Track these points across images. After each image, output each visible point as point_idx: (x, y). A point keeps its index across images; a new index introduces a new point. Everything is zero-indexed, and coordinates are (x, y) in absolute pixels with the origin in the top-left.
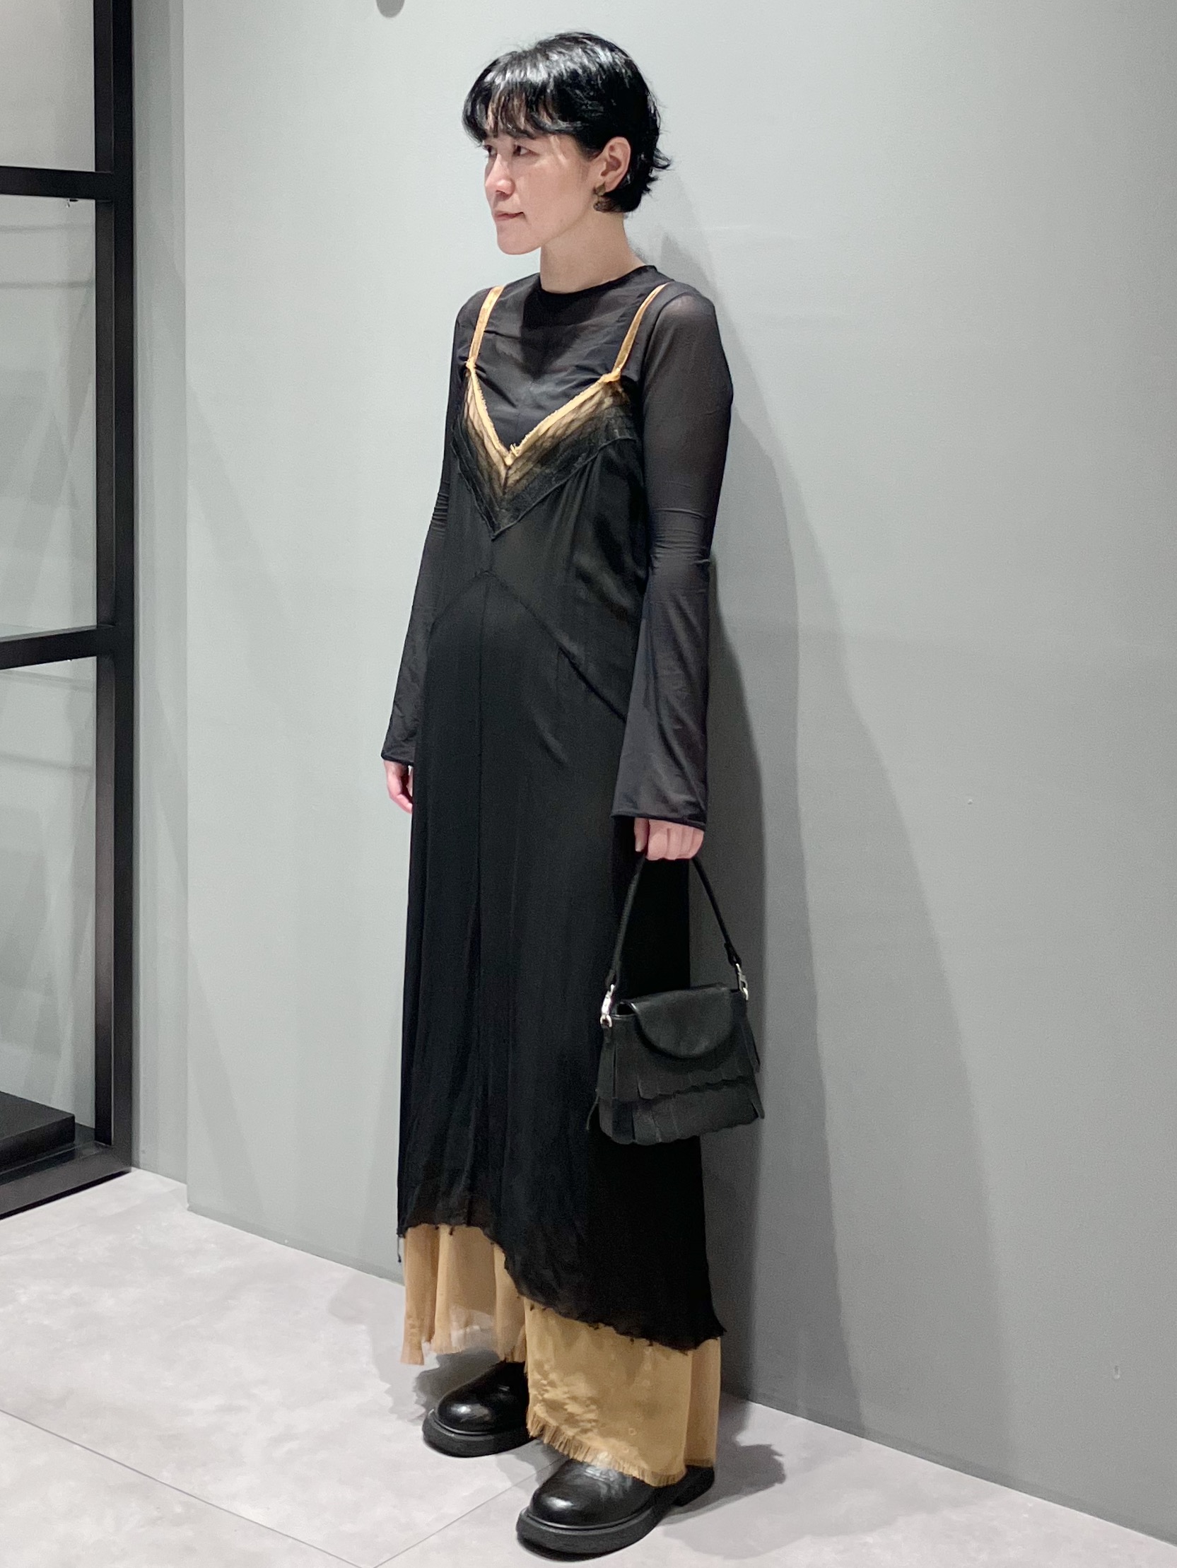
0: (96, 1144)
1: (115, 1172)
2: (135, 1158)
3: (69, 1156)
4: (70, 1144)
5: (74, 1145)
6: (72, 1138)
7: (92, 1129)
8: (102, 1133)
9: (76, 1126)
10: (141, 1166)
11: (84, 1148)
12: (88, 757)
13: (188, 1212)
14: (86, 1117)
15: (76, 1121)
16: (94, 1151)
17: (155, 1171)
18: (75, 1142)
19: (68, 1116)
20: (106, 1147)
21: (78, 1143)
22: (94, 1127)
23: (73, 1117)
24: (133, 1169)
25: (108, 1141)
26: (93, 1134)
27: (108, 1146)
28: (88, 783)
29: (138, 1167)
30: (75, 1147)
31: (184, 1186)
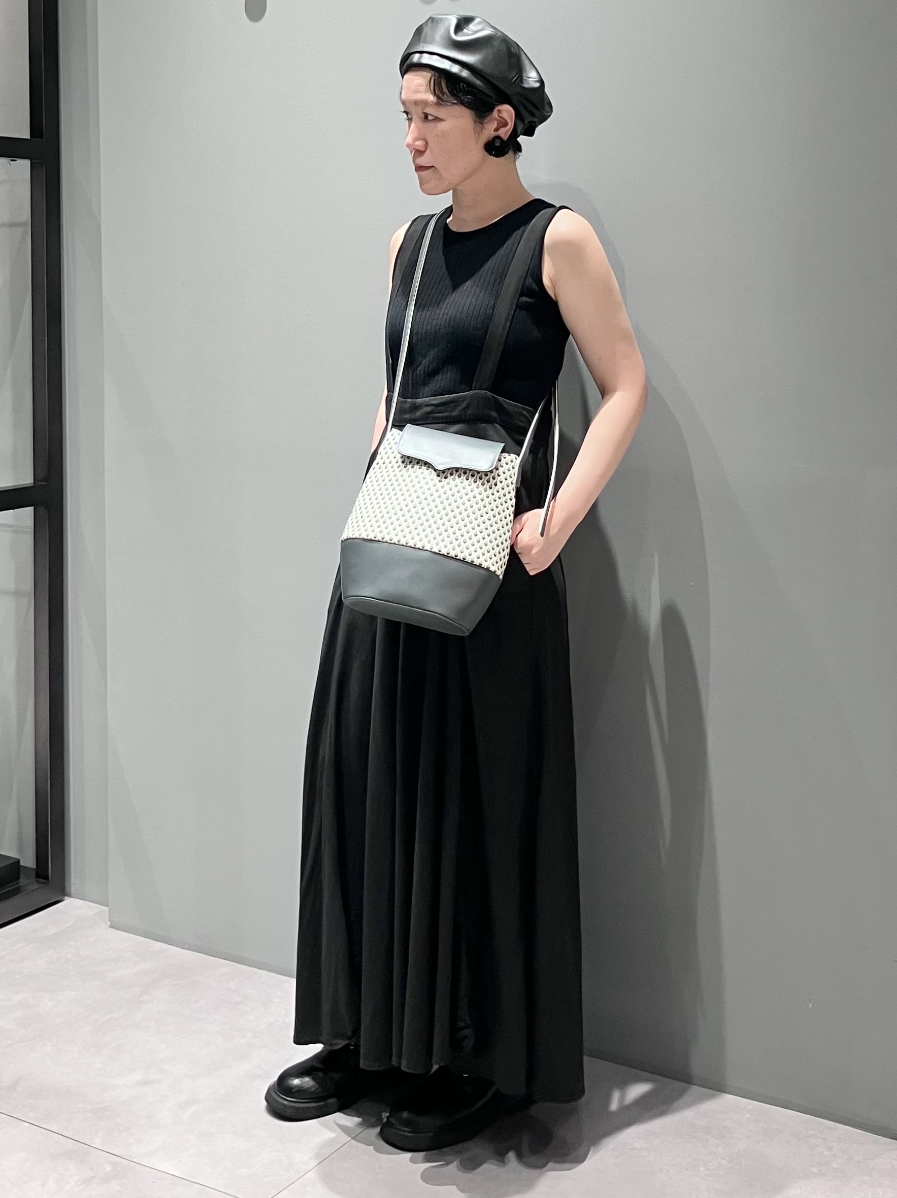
0: (38, 882)
1: (50, 902)
2: (67, 890)
3: (17, 891)
4: (15, 883)
5: (19, 883)
6: (18, 878)
7: (32, 869)
8: (41, 873)
9: (22, 869)
10: (72, 895)
11: (27, 885)
12: (28, 585)
13: (110, 929)
14: (29, 861)
15: (21, 864)
16: (36, 886)
17: (83, 898)
18: (21, 880)
19: (13, 861)
20: (44, 883)
21: (22, 881)
22: (35, 868)
23: (18, 861)
24: (66, 898)
25: (47, 878)
26: (34, 873)
27: (46, 881)
28: (28, 604)
29: (70, 896)
30: (21, 884)
31: (106, 909)
